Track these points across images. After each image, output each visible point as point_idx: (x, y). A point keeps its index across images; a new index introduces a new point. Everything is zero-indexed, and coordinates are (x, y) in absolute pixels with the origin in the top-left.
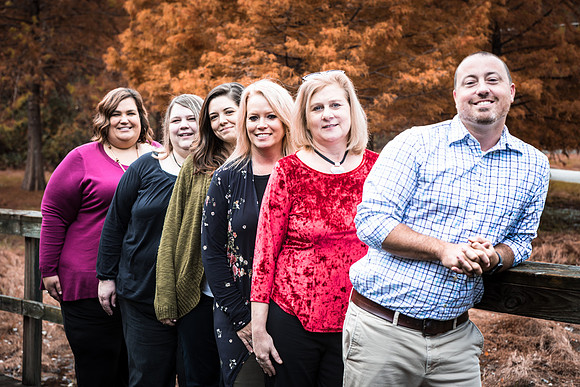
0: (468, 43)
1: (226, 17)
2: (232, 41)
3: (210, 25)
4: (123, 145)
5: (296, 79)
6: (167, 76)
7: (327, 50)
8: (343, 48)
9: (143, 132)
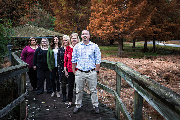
0: (147, 23)
1: (106, 21)
3: (103, 22)
4: (33, 45)
5: (117, 30)
6: (96, 31)
7: (122, 25)
8: (124, 25)
9: (36, 44)
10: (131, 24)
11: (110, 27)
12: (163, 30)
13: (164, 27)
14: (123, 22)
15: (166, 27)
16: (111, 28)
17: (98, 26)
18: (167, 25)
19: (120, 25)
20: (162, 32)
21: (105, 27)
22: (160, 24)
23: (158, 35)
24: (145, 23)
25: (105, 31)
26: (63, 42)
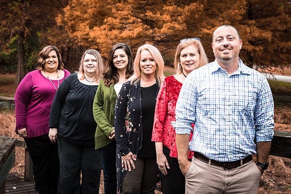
0: (236, 14)
2: (120, 12)
3: (109, 4)
4: (51, 71)
5: (151, 31)
6: (87, 29)
7: (166, 17)
8: (174, 16)
9: (59, 65)
10: (192, 12)
11: (132, 19)
12: (275, 36)
13: (279, 28)
14: (171, 8)
15: (284, 27)
16: (133, 23)
17: (94, 16)
18: (286, 23)
19: (161, 15)
20: (273, 42)
21: (117, 20)
22: (269, 19)
23: (262, 48)
24: (232, 12)
25: (115, 32)
26: (142, 64)
